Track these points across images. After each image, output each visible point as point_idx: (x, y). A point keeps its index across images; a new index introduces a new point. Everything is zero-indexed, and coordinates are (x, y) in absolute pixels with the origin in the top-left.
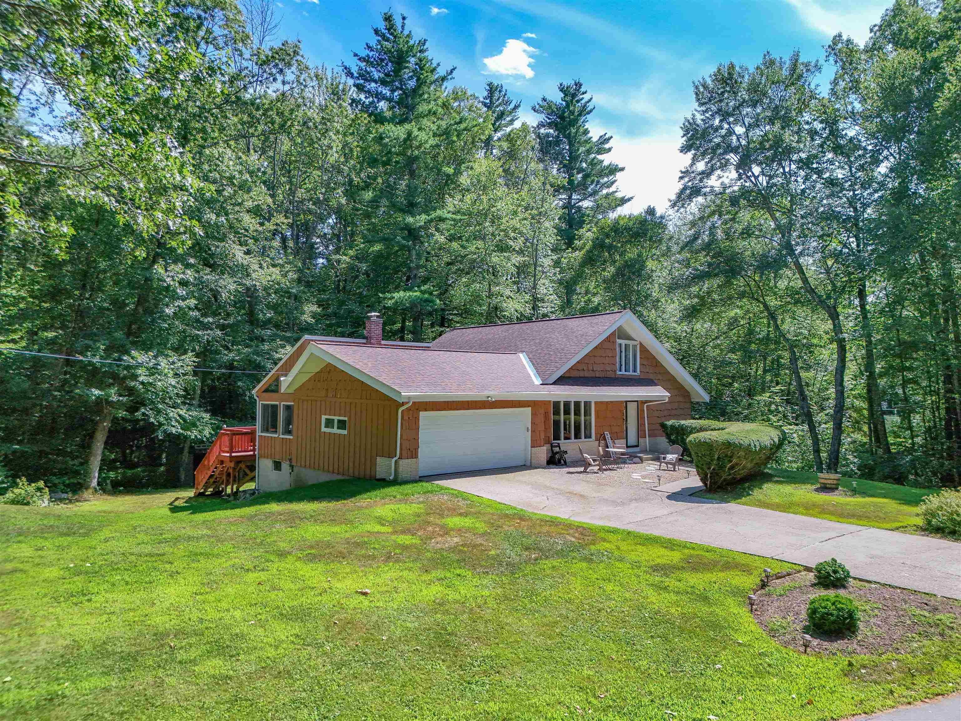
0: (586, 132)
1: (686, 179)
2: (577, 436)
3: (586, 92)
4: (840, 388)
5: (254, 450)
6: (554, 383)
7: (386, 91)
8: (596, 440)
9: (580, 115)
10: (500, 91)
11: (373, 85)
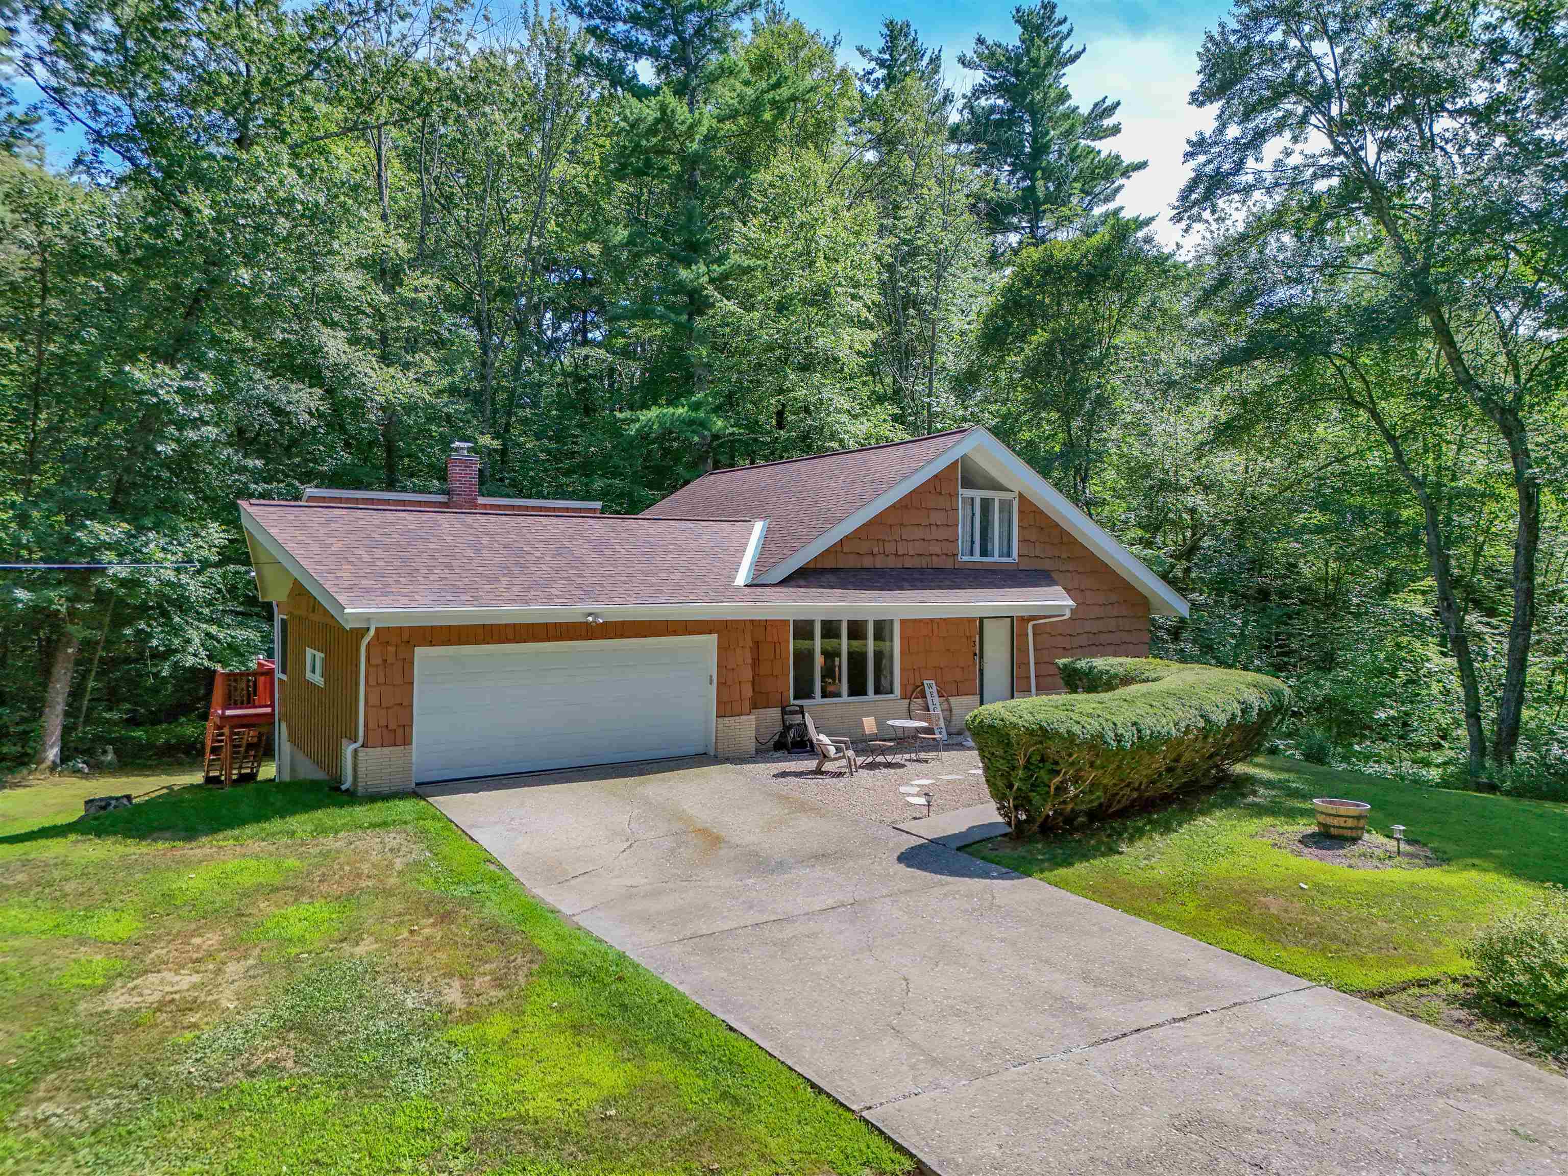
0: (1064, 96)
1: (1202, 159)
2: (857, 689)
3: (1065, 20)
4: (1525, 585)
5: (272, 706)
6: (784, 582)
7: (645, 37)
8: (904, 696)
9: (1049, 64)
10: (906, 36)
11: (620, 26)
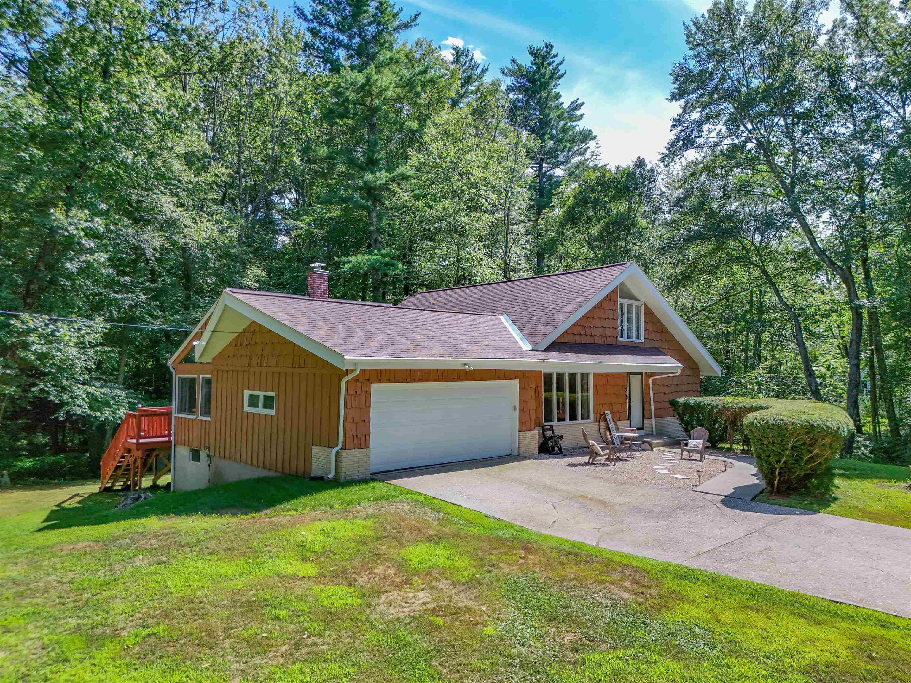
0: (558, 96)
1: (679, 129)
2: (573, 417)
3: (557, 55)
4: (855, 362)
5: (169, 435)
6: (548, 349)
7: (344, 38)
8: (595, 421)
9: (551, 78)
10: (467, 55)
11: (328, 30)
